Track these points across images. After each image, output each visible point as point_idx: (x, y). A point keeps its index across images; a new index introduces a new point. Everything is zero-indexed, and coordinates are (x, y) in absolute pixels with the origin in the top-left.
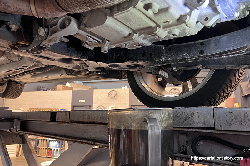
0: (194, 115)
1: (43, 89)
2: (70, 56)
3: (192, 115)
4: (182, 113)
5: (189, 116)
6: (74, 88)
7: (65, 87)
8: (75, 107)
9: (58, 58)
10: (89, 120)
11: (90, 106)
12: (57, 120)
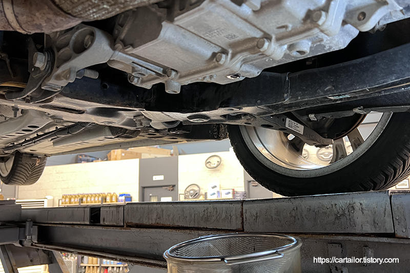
0: (354, 209)
1: (86, 158)
2: (109, 104)
3: (351, 209)
4: (330, 206)
5: (344, 211)
6: (142, 154)
9: (88, 109)
10: (159, 222)
11: (174, 186)
12: (102, 223)
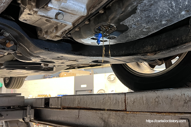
1: (49, 76)
6: (76, 74)
7: (66, 74)
8: (77, 92)
11: (91, 90)
